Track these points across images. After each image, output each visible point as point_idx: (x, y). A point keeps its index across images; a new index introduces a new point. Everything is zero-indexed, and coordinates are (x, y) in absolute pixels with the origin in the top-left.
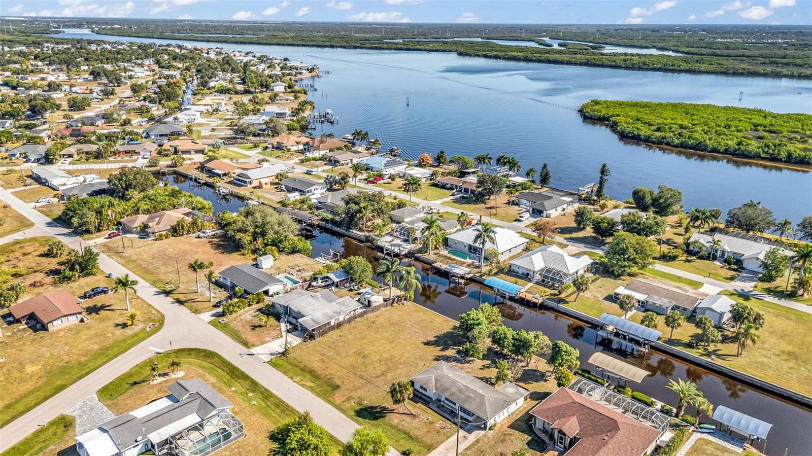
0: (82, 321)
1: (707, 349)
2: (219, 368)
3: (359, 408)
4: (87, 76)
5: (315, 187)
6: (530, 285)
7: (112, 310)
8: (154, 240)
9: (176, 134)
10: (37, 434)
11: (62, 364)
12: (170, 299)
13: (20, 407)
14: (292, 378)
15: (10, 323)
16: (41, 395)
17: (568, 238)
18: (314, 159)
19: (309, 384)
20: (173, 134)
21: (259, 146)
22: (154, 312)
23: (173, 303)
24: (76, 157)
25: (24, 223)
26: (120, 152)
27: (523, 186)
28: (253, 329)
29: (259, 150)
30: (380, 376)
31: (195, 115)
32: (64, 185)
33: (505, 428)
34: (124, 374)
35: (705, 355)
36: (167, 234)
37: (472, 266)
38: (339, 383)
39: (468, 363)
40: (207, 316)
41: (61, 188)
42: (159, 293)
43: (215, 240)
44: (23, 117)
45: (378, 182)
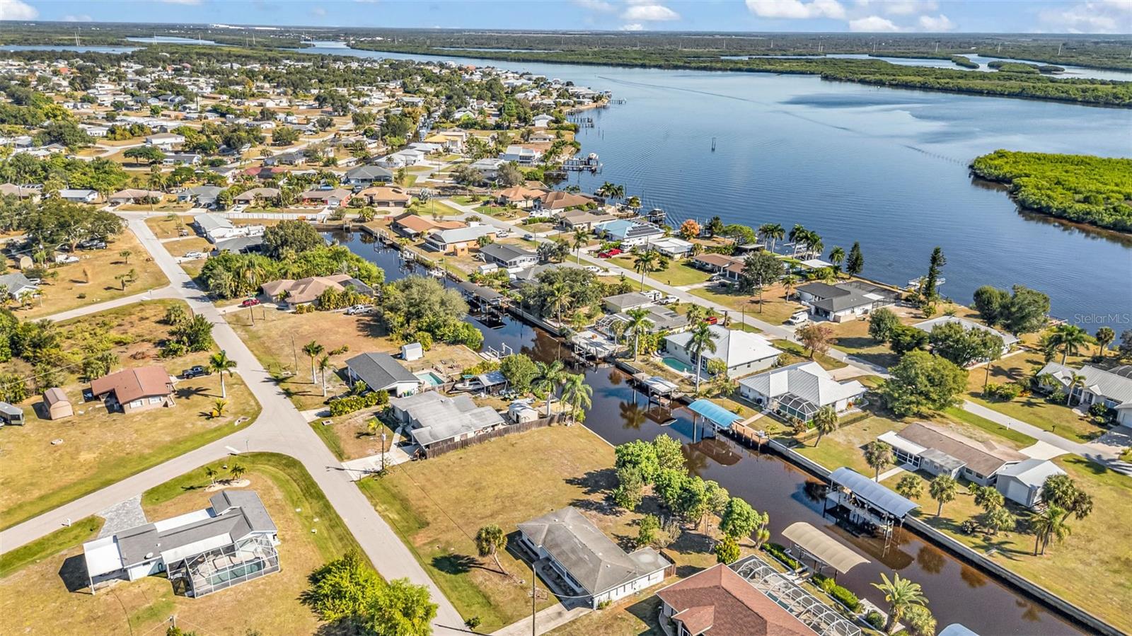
0: (166, 405)
1: (990, 539)
2: (295, 481)
3: (442, 555)
4: (312, 102)
5: (522, 258)
6: (759, 416)
7: (206, 396)
8: (293, 313)
9: (382, 180)
10: (56, 535)
11: (122, 455)
12: (279, 389)
13: (54, 501)
14: (375, 506)
15: (88, 400)
16: (83, 488)
17: (853, 355)
18: (541, 220)
19: (394, 516)
20: (378, 179)
21: (478, 200)
22: (253, 403)
23: (280, 394)
24: (253, 203)
25: (160, 280)
26: (304, 200)
27: (820, 274)
28: (358, 437)
29: (477, 205)
30: (487, 517)
31: (416, 156)
32: (223, 237)
33: (622, 610)
34: (183, 476)
35: (982, 547)
36: (310, 307)
37: (686, 382)
38: (430, 519)
39: (614, 514)
40: (310, 415)
41: (218, 241)
42: (270, 380)
43: (366, 318)
44: (216, 151)
45: (613, 257)
